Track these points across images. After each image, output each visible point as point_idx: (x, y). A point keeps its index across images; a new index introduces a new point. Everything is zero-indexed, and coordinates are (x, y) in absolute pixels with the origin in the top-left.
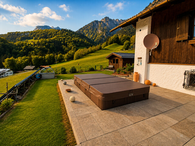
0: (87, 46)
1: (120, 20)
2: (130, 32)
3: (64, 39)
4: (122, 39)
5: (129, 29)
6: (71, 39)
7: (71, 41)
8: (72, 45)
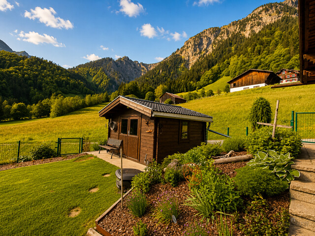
0: (83, 94)
1: (139, 63)
2: (153, 81)
3: (37, 76)
4: (142, 90)
5: (153, 78)
6: (53, 78)
7: (52, 82)
8: (52, 89)
